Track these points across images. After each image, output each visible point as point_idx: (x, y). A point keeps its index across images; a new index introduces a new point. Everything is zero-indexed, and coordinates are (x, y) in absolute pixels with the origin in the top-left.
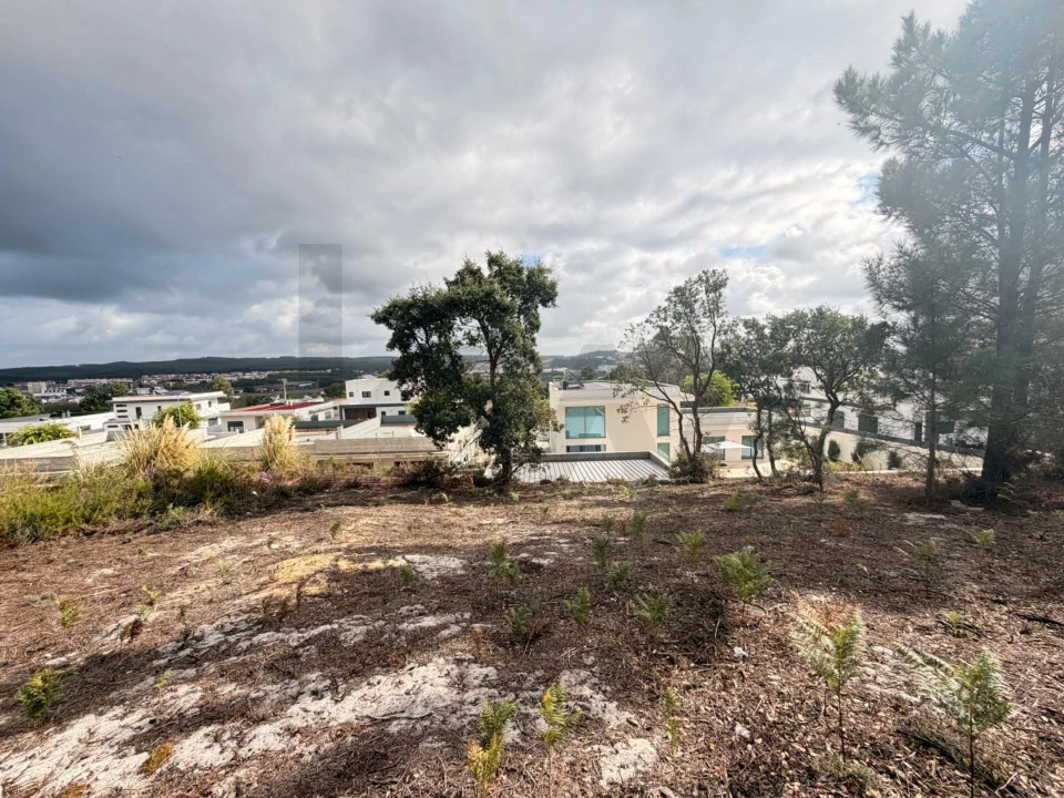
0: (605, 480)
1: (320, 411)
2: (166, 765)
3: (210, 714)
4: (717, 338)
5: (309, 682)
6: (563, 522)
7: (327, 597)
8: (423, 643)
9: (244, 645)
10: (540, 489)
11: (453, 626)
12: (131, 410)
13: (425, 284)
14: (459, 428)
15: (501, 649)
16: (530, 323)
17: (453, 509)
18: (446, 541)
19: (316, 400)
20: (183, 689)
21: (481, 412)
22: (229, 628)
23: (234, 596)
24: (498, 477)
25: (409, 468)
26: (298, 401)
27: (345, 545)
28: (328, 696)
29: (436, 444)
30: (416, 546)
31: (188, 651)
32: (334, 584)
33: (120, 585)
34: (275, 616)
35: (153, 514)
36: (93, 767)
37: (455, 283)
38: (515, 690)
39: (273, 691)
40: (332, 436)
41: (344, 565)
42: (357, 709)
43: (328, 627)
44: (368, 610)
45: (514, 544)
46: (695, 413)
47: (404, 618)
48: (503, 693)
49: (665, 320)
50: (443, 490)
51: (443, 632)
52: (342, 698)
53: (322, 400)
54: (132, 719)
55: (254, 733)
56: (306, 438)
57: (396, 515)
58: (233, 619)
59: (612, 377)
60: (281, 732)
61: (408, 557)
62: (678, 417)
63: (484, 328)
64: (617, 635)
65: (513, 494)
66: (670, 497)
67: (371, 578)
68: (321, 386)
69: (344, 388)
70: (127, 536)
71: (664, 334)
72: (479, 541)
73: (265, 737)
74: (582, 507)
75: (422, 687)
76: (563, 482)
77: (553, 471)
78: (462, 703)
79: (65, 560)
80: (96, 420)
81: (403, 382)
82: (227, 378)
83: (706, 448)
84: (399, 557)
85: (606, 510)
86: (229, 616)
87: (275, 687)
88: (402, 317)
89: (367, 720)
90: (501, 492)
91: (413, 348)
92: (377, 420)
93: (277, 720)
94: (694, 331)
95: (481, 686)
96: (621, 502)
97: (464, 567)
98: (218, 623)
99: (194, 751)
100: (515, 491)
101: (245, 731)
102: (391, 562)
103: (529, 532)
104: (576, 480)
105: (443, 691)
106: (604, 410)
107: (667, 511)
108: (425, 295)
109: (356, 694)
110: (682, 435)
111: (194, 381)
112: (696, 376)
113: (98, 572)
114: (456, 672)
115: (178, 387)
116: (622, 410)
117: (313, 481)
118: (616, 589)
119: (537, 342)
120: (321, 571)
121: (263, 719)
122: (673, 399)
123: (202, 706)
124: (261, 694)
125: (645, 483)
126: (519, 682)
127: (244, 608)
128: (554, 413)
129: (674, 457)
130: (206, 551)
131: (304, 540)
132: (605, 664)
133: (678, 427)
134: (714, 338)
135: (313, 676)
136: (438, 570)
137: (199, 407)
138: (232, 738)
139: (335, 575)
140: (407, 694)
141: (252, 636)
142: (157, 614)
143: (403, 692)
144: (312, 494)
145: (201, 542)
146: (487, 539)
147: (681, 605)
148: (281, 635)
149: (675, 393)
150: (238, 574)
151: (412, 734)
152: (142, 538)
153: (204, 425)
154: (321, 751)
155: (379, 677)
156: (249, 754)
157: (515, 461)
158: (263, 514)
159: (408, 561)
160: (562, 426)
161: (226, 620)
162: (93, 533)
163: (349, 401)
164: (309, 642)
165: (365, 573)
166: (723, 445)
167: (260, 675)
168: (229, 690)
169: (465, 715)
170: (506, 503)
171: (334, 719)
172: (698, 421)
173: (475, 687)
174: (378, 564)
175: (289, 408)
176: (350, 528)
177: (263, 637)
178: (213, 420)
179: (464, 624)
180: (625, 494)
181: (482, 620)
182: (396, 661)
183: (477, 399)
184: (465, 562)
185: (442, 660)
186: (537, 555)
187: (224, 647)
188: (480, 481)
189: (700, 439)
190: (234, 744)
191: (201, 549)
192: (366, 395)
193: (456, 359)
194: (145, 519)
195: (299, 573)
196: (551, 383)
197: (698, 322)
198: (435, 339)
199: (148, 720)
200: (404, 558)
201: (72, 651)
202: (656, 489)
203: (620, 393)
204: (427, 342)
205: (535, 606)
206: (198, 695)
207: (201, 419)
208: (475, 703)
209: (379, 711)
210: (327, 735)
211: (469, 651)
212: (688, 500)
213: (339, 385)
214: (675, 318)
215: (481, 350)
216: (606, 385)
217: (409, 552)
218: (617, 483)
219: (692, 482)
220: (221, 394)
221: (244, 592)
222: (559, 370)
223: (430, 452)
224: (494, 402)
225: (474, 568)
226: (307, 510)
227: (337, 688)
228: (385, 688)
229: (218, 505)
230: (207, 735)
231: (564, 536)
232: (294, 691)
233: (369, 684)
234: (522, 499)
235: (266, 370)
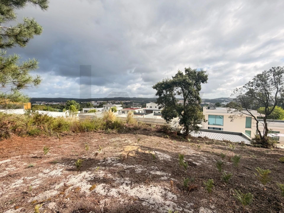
0: (222, 140)
1: (140, 110)
2: (94, 190)
3: (105, 180)
4: (279, 93)
5: (126, 180)
6: (205, 152)
7: (134, 158)
8: (156, 179)
9: (115, 165)
10: (198, 139)
11: (165, 177)
12: (106, 107)
13: (167, 78)
14: (173, 118)
15: (179, 190)
16: (197, 88)
17: (170, 141)
18: (167, 149)
19: (140, 108)
20: (102, 172)
21: (180, 114)
22: (113, 159)
23: (116, 152)
24: (184, 133)
25: (159, 127)
26: (136, 108)
27: (141, 145)
28: (129, 186)
29: (167, 122)
30: (158, 149)
31: (104, 163)
32: (136, 155)
33: (97, 144)
34: (122, 160)
35: (106, 130)
36: (83, 184)
37: (175, 77)
38: (183, 207)
39: (118, 180)
40: (142, 117)
41: (140, 150)
42: (136, 193)
43: (133, 166)
44: (143, 164)
45: (187, 155)
46: (265, 121)
47: (152, 170)
48: (178, 206)
49: (252, 86)
50: (168, 134)
51: (162, 178)
52: (133, 188)
53: (141, 108)
54: (91, 175)
55: (112, 189)
56: (136, 117)
57: (155, 140)
58: (114, 158)
59: (227, 106)
60: (117, 192)
61: (156, 152)
62: (256, 122)
63: (183, 90)
64: (225, 201)
65: (189, 139)
66: (251, 151)
67: (146, 155)
68: (141, 104)
69: (146, 105)
70: (101, 133)
71: (251, 92)
72: (176, 152)
73: (113, 192)
74: (213, 148)
75: (154, 194)
76: (206, 138)
77: (203, 134)
78: (165, 204)
79: (91, 136)
80: (100, 109)
81: (159, 104)
82: (123, 102)
83: (269, 135)
84: (153, 151)
85: (222, 150)
86: (113, 156)
87: (119, 179)
88: (160, 87)
89: (137, 198)
90: (185, 138)
91: (162, 95)
92: (153, 114)
93: (117, 188)
94: (266, 90)
95: (171, 201)
96: (229, 149)
97: (171, 159)
98: (111, 158)
99: (100, 189)
100: (189, 138)
101: (110, 188)
102: (151, 152)
103: (193, 152)
104: (211, 138)
105: (159, 198)
106: (223, 117)
107: (249, 156)
108: (166, 81)
109: (136, 188)
110: (257, 129)
111: (117, 102)
112: (267, 107)
113: (95, 140)
114: (164, 192)
115: (114, 103)
116: (231, 117)
117: (136, 127)
118: (226, 182)
119: (200, 94)
120: (134, 151)
121: (114, 187)
122: (254, 115)
123: (103, 178)
124: (115, 179)
125: (240, 144)
126: (184, 204)
127: (117, 155)
128: (204, 116)
129: (253, 136)
130: (113, 140)
131: (132, 141)
132: (219, 211)
133: (256, 126)
134: (277, 93)
135: (127, 179)
136: (163, 158)
137: (117, 108)
138: (107, 189)
139: (137, 152)
140: (149, 194)
141: (117, 163)
142: (101, 152)
143: (148, 193)
144: (136, 130)
145: (113, 137)
146: (179, 151)
147: (257, 198)
148: (122, 165)
149: (255, 113)
150: (118, 147)
151: (148, 208)
152: (103, 134)
153: (118, 112)
154: (125, 202)
155: (143, 186)
156: (110, 195)
157: (190, 129)
158: (125, 133)
159: (156, 153)
160: (207, 121)
161: (113, 157)
162: (96, 132)
163: (147, 109)
164: (128, 169)
165: (145, 154)
166: (279, 135)
167: (116, 174)
168: (109, 176)
169: (165, 209)
170: (186, 141)
171: (129, 194)
172: (266, 125)
173: (169, 200)
174: (147, 152)
175: (134, 109)
176: (143, 141)
177: (119, 164)
178: (119, 111)
179: (169, 177)
180: (230, 146)
181: (174, 178)
182: (148, 183)
183: (179, 110)
184: (171, 157)
185: (160, 187)
186: (195, 161)
187: (111, 164)
188: (179, 134)
189: (267, 131)
190: (107, 191)
191: (112, 139)
192: (151, 107)
193: (174, 99)
194: (104, 131)
195: (129, 150)
196: (204, 107)
197: (269, 87)
198: (168, 93)
199: (94, 177)
200: (154, 152)
201: (87, 156)
202: (244, 147)
203: (230, 112)
204: (166, 94)
205: (193, 179)
206: (104, 174)
207: (117, 110)
208: (169, 206)
209: (141, 196)
210: (127, 198)
211: (169, 187)
212: (260, 154)
213: (145, 104)
214: (257, 85)
215: (181, 97)
216: (225, 109)
217: (156, 151)
218: (227, 142)
219: (262, 147)
220: (121, 105)
221: (118, 151)
222: (207, 103)
223: (165, 124)
224: (184, 111)
225: (174, 160)
226: (134, 134)
227: (132, 185)
228: (143, 189)
229: (117, 130)
230: (103, 186)
231: (205, 157)
232: (122, 181)
233: (140, 187)
234: (191, 141)
235: (130, 100)
